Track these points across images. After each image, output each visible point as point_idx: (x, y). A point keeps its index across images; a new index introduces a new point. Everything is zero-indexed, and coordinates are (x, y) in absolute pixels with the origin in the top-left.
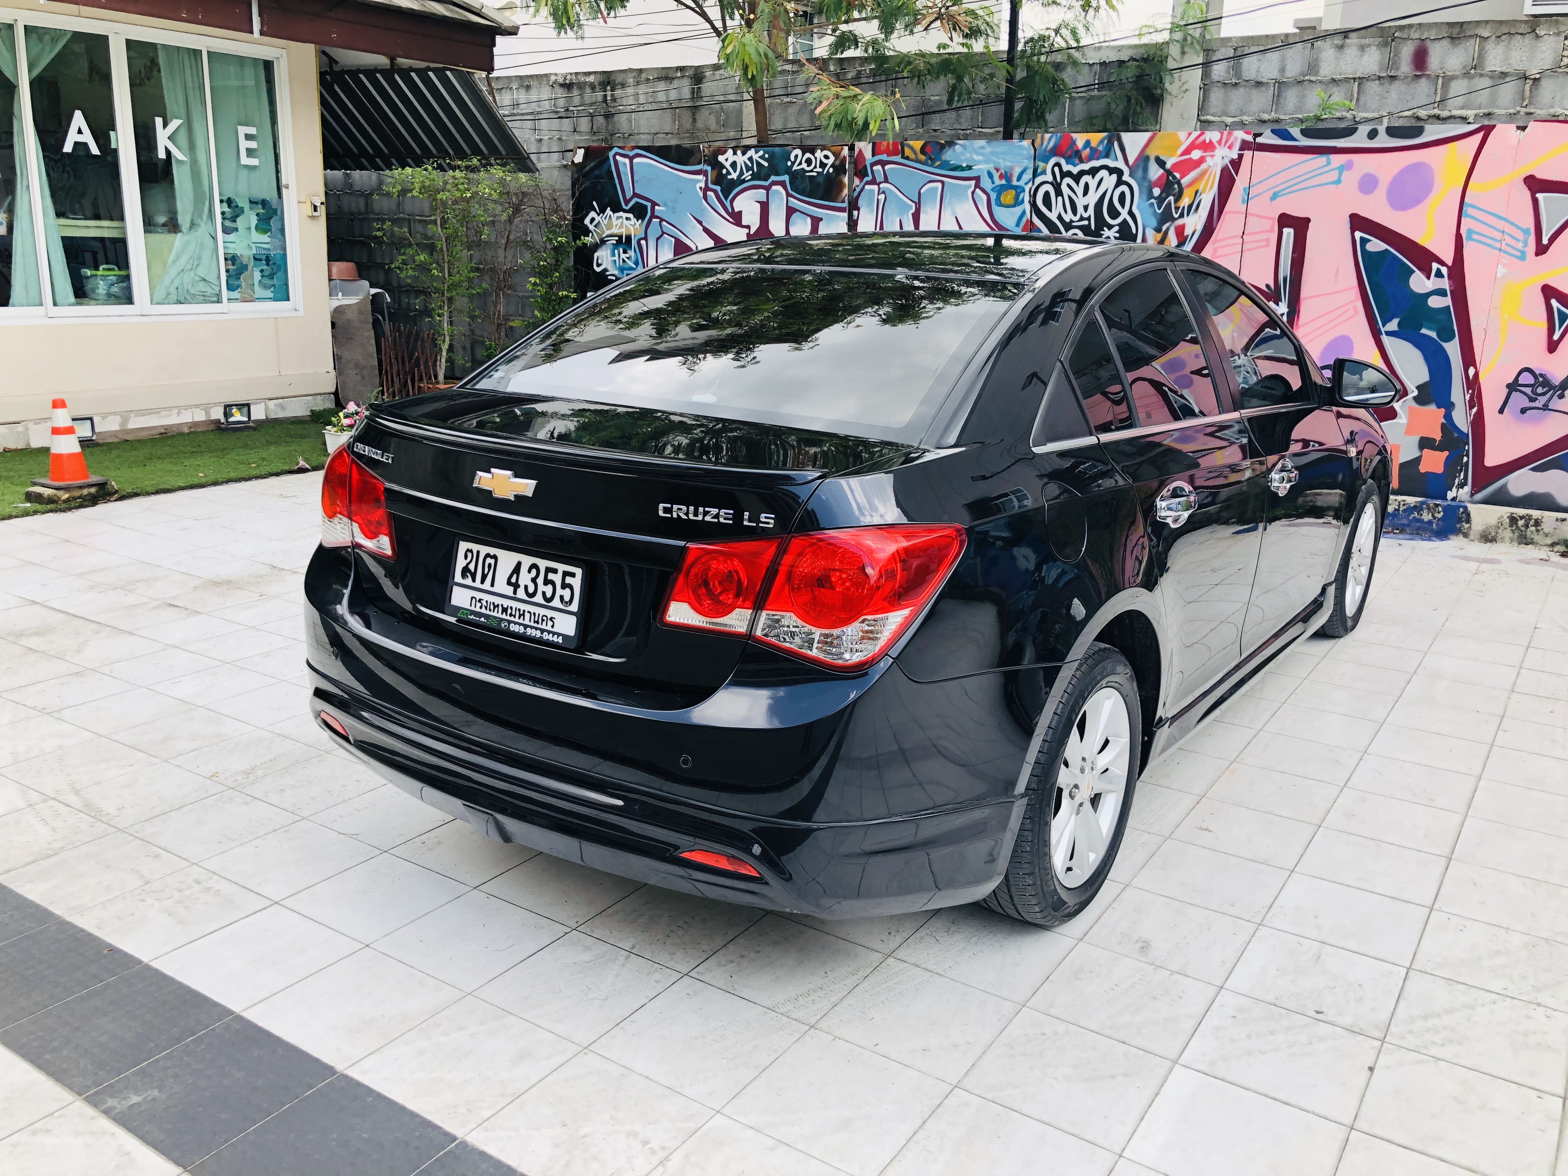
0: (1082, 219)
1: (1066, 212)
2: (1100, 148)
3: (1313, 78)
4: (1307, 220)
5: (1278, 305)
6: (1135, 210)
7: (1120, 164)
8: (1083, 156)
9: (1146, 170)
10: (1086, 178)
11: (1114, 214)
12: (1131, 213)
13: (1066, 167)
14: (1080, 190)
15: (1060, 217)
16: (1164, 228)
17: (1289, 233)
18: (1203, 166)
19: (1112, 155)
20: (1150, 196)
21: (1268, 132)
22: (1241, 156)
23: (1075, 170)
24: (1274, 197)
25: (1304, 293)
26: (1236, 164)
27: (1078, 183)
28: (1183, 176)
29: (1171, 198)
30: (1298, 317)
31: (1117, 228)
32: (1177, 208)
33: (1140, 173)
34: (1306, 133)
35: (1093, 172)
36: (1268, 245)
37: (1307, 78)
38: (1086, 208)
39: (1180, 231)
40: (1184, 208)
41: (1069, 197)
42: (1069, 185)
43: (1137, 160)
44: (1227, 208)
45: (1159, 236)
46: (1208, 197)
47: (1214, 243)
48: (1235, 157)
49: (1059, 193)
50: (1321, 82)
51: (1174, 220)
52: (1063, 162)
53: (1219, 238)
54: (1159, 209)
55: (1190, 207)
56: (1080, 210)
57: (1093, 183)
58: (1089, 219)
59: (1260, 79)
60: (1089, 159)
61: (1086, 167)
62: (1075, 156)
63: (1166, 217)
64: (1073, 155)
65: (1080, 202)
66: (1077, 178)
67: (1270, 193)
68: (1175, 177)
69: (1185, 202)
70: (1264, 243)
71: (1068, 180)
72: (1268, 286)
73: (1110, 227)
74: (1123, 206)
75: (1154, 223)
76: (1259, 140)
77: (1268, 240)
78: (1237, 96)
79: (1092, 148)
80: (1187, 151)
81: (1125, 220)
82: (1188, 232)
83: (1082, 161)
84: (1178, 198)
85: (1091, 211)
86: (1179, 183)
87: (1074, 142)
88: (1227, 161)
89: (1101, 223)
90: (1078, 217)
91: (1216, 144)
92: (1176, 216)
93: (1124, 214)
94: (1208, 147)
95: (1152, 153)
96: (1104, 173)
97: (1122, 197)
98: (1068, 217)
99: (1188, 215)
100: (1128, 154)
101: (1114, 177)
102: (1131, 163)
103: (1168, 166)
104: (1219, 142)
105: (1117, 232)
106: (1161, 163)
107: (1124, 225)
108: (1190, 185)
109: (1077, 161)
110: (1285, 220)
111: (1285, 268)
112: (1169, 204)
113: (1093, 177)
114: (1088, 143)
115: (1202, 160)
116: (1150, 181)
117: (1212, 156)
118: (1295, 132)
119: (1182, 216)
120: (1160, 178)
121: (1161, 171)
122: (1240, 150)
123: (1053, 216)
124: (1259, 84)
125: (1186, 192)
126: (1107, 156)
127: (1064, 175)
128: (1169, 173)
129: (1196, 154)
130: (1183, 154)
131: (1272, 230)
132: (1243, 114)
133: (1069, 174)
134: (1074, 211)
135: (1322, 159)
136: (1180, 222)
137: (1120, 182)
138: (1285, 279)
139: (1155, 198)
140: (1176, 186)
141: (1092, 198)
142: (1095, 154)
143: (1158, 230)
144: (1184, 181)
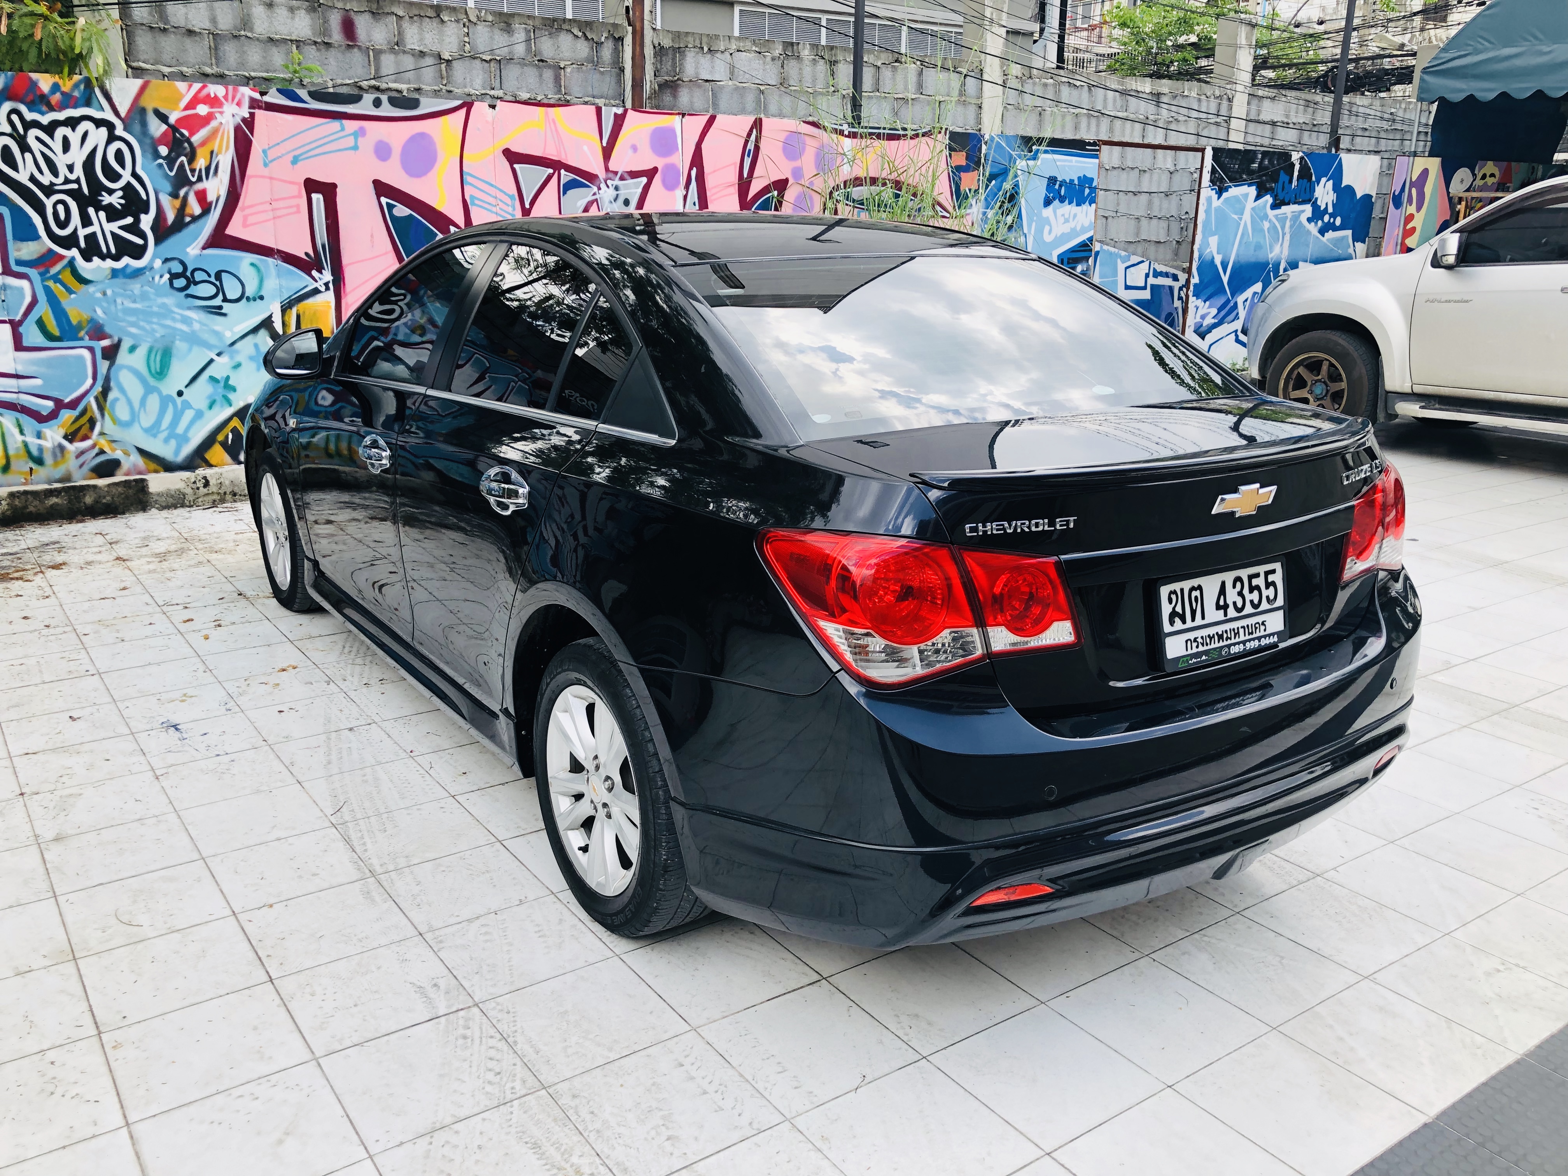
0: (67, 181)
1: (41, 172)
2: (76, 94)
3: (249, 34)
4: (334, 186)
5: (321, 273)
6: (139, 171)
7: (109, 115)
8: (53, 102)
9: (144, 124)
10: (60, 132)
11: (114, 176)
12: (134, 175)
13: (29, 116)
14: (57, 145)
15: (32, 179)
16: (182, 193)
17: (318, 199)
18: (214, 124)
19: (95, 103)
20: (157, 155)
21: (273, 91)
22: (252, 115)
23: (45, 120)
24: (295, 161)
25: (345, 260)
26: (249, 122)
27: (52, 137)
28: (192, 133)
29: (183, 158)
30: (344, 284)
31: (120, 193)
32: (193, 171)
33: (137, 127)
34: (316, 95)
35: (72, 123)
36: (298, 212)
38: (71, 168)
39: (201, 196)
40: (200, 170)
41: (43, 154)
42: (38, 138)
43: (130, 111)
44: (249, 171)
45: (178, 203)
46: (226, 158)
47: (243, 209)
48: (247, 115)
49: (25, 148)
50: (258, 39)
51: (191, 184)
52: (23, 108)
53: (246, 204)
54: (171, 170)
55: (208, 169)
56: (63, 171)
57: (75, 138)
58: (77, 181)
59: (190, 27)
60: (61, 107)
61: (61, 116)
62: (40, 101)
63: (181, 181)
64: (37, 100)
65: (61, 161)
66: (50, 129)
67: (290, 157)
68: (182, 135)
69: (201, 163)
70: (294, 209)
71: (33, 133)
72: (307, 254)
73: (111, 192)
74: (123, 166)
75: (168, 188)
76: (266, 98)
77: (298, 206)
78: (169, 44)
79: (63, 93)
80: (191, 105)
81: (129, 183)
82: (211, 197)
83: (52, 109)
84: (192, 158)
85: (79, 172)
86: (188, 141)
87: (34, 84)
88: (238, 120)
89: (96, 187)
90: (61, 180)
91: (223, 100)
92: (194, 179)
93: (126, 176)
94: (214, 102)
95: (149, 103)
96: (87, 125)
97: (119, 156)
98: (46, 179)
99: (207, 178)
100: (117, 104)
101: (103, 131)
102: (123, 115)
103: (172, 120)
104: (226, 97)
105: (121, 198)
106: (164, 118)
108: (203, 144)
109: (44, 108)
110: (311, 186)
111: (322, 236)
112: (182, 165)
113: (73, 130)
114: (55, 87)
115: (209, 118)
116: (152, 138)
117: (221, 113)
118: (303, 93)
119: (200, 179)
120: (165, 134)
121: (164, 127)
122: (250, 108)
123: (22, 177)
124: (190, 33)
125: (199, 152)
126: (88, 103)
127: (28, 125)
128: (174, 129)
129: (202, 110)
130: (186, 108)
131: (300, 196)
133: (36, 124)
134: (55, 172)
135: (335, 125)
136: (199, 186)
137: (112, 138)
138: (323, 246)
139: (164, 158)
140: (186, 145)
141: (77, 156)
142: (68, 101)
143: (174, 195)
144: (196, 139)
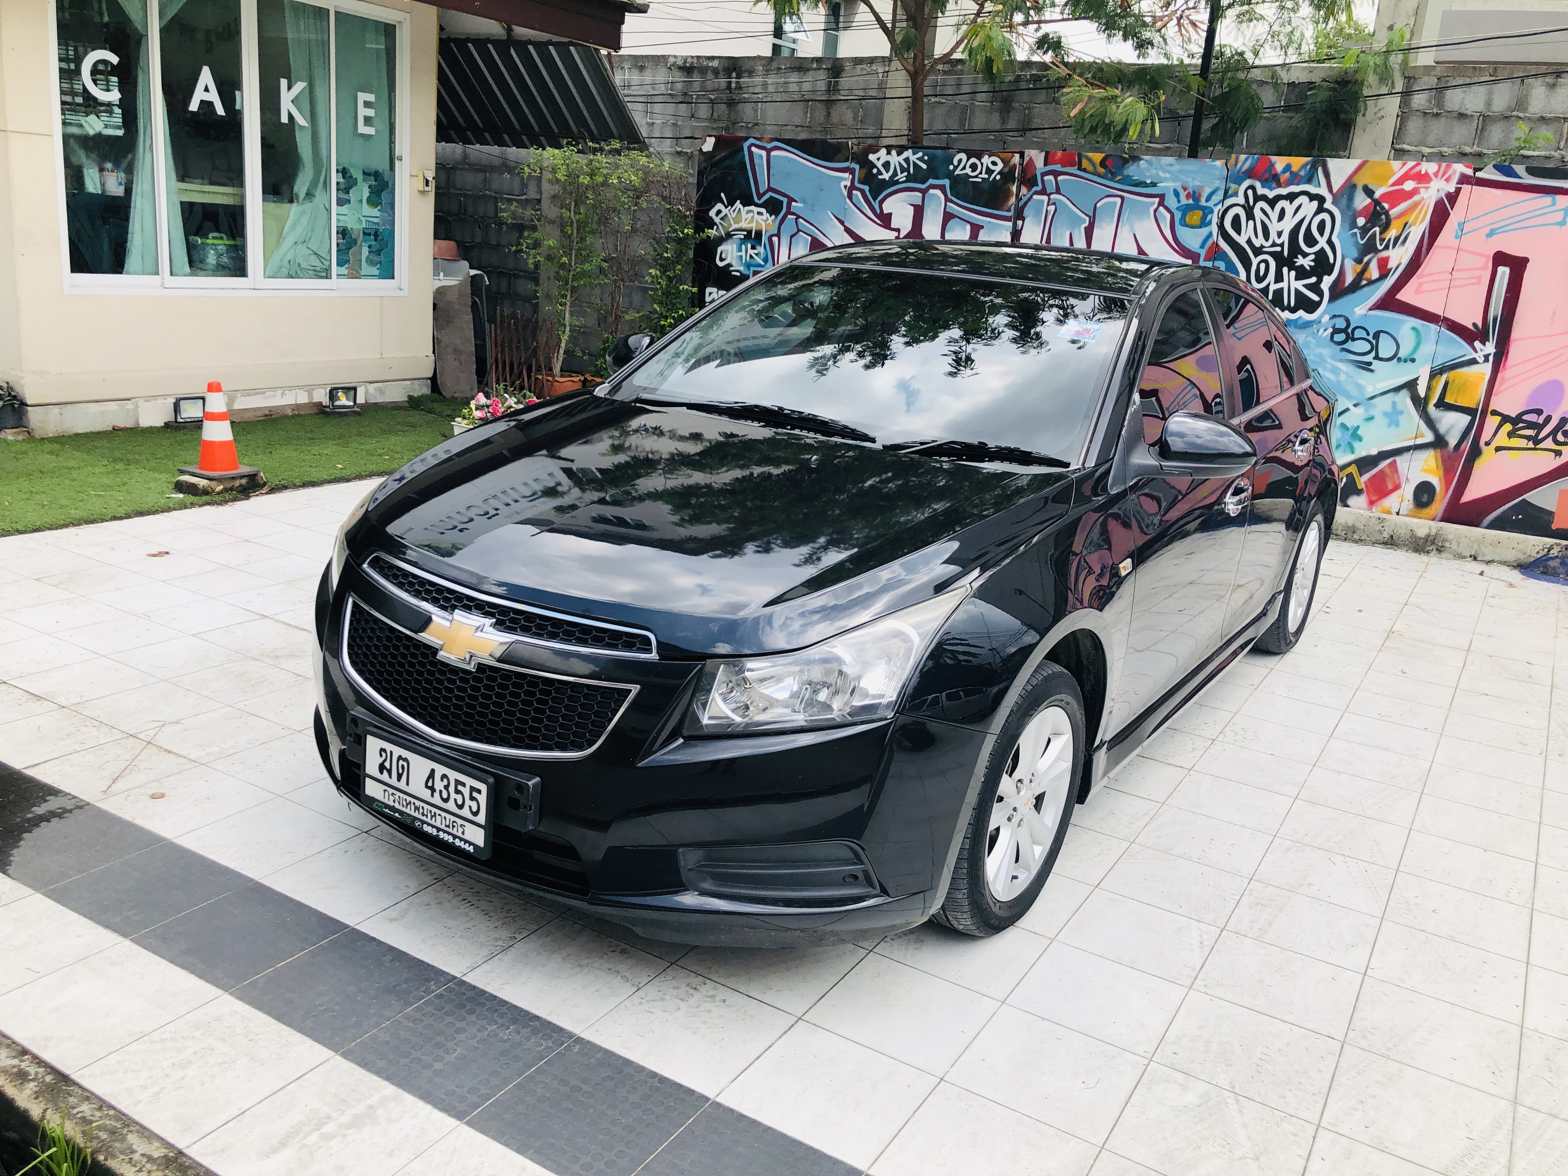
0: (1274, 245)
1: (1256, 236)
2: (1302, 173)
3: (1521, 115)
4: (1526, 260)
5: (1484, 345)
6: (1334, 239)
7: (1323, 191)
8: (1282, 180)
9: (1351, 198)
10: (1282, 204)
11: (1311, 241)
12: (1330, 242)
13: (1261, 191)
14: (1274, 215)
15: (1249, 242)
16: (1366, 259)
17: (1504, 272)
18: (1416, 198)
19: (1315, 180)
20: (1353, 225)
21: (1490, 167)
22: (1458, 191)
23: (1271, 194)
24: (1491, 233)
25: (1515, 334)
26: (1453, 198)
27: (1273, 209)
28: (1392, 207)
29: (1377, 229)
30: (1506, 358)
31: (1312, 257)
32: (1382, 240)
33: (1344, 201)
34: (1531, 171)
35: (1291, 197)
36: (1479, 283)
37: (1515, 113)
38: (1280, 234)
39: (1383, 264)
40: (1389, 240)
41: (1262, 222)
42: (1262, 210)
43: (1342, 187)
44: (1438, 242)
45: (1359, 268)
46: (1418, 231)
47: (1419, 278)
48: (1452, 190)
49: (1250, 216)
50: (1529, 119)
51: (1377, 251)
52: (1258, 185)
53: (1425, 273)
54: (1362, 239)
55: (1397, 239)
56: (1273, 236)
57: (1289, 208)
58: (1282, 245)
59: (1463, 111)
60: (1288, 184)
61: (1284, 191)
62: (1274, 179)
63: (1370, 248)
64: (1271, 179)
65: (1274, 227)
66: (1272, 203)
67: (1487, 230)
68: (1383, 208)
69: (1392, 233)
70: (1475, 281)
71: (1262, 204)
72: (1474, 325)
73: (1305, 255)
74: (1322, 234)
75: (1355, 254)
76: (1479, 174)
77: (1479, 279)
78: (1437, 128)
79: (1292, 173)
80: (1401, 181)
81: (1322, 250)
82: (1392, 264)
83: (1279, 185)
84: (1385, 228)
85: (1285, 238)
86: (1387, 213)
87: (1272, 165)
88: (1442, 194)
89: (1295, 250)
90: (1270, 242)
91: (1432, 176)
92: (1380, 248)
93: (1322, 243)
94: (1424, 178)
95: (1360, 181)
96: (1303, 199)
97: (1321, 227)
98: (1257, 243)
99: (1394, 247)
100: (1333, 181)
101: (1315, 204)
102: (1335, 191)
103: (1377, 195)
104: (1436, 174)
105: (1312, 261)
106: (1369, 192)
107: (1321, 253)
108: (1399, 216)
109: (1274, 185)
110: (1500, 258)
111: (1496, 308)
112: (1374, 234)
113: (1291, 203)
114: (1288, 167)
115: (1415, 192)
116: (1355, 210)
117: (1427, 188)
118: (1520, 169)
119: (1387, 247)
120: (1366, 208)
121: (1369, 201)
122: (1458, 183)
123: (1242, 240)
124: (1462, 116)
125: (1394, 224)
126: (1309, 181)
127: (1258, 198)
128: (1377, 203)
129: (1409, 185)
130: (1393, 185)
131: (1485, 268)
132: (1444, 145)
133: (1264, 198)
134: (1266, 235)
135: (1547, 199)
136: (1384, 254)
137: (1320, 210)
138: (1495, 319)
139: (1359, 228)
140: (1383, 217)
141: (1288, 224)
142: (1295, 179)
143: (1358, 261)
144: (1393, 212)
